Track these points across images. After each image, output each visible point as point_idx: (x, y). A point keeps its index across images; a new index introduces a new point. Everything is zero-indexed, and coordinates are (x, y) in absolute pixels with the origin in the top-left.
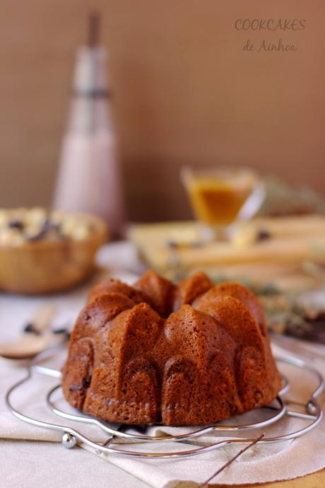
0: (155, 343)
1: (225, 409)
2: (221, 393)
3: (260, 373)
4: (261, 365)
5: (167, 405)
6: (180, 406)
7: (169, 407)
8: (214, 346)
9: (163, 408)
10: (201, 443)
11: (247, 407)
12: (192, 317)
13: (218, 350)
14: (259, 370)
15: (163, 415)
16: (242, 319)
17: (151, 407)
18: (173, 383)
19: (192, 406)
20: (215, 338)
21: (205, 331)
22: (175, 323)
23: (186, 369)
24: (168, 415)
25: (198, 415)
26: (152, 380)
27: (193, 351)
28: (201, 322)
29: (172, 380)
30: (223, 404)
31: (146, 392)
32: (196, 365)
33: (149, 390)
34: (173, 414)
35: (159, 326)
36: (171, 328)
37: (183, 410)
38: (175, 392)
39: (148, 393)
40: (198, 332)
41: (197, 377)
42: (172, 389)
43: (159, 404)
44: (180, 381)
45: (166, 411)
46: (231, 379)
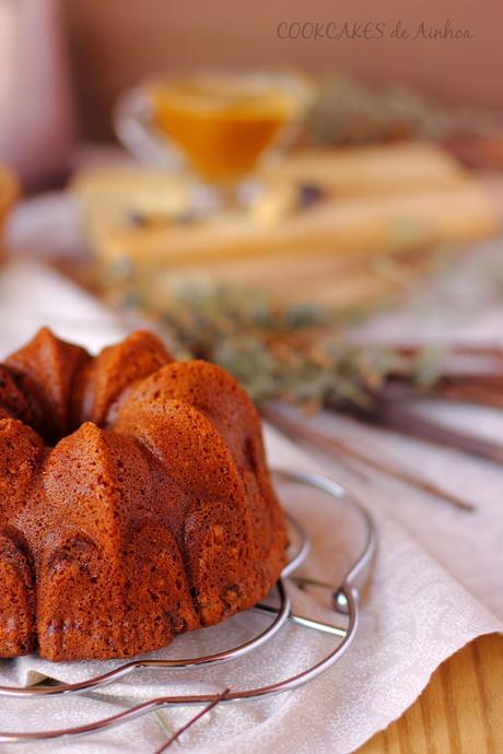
0: (25, 504)
1: (161, 627)
2: (154, 598)
3: (235, 550)
4: (238, 535)
5: (50, 623)
6: (73, 625)
7: (52, 628)
8: (141, 508)
9: (42, 627)
10: (113, 697)
11: (208, 619)
12: (96, 455)
13: (149, 515)
14: (233, 544)
15: (42, 643)
16: (201, 448)
17: (18, 626)
18: (59, 582)
19: (96, 624)
20: (143, 493)
21: (121, 480)
22: (64, 463)
23: (84, 556)
24: (50, 642)
25: (107, 642)
26: (19, 575)
27: (97, 522)
28: (115, 462)
29: (56, 577)
30: (158, 618)
31: (8, 597)
32: (103, 547)
33: (14, 595)
34: (59, 641)
35: (33, 470)
36: (57, 474)
37: (79, 633)
38: (63, 599)
39: (12, 600)
40: (105, 484)
41: (105, 572)
42: (57, 592)
43: (33, 619)
44: (72, 579)
45: (47, 634)
46: (174, 570)
